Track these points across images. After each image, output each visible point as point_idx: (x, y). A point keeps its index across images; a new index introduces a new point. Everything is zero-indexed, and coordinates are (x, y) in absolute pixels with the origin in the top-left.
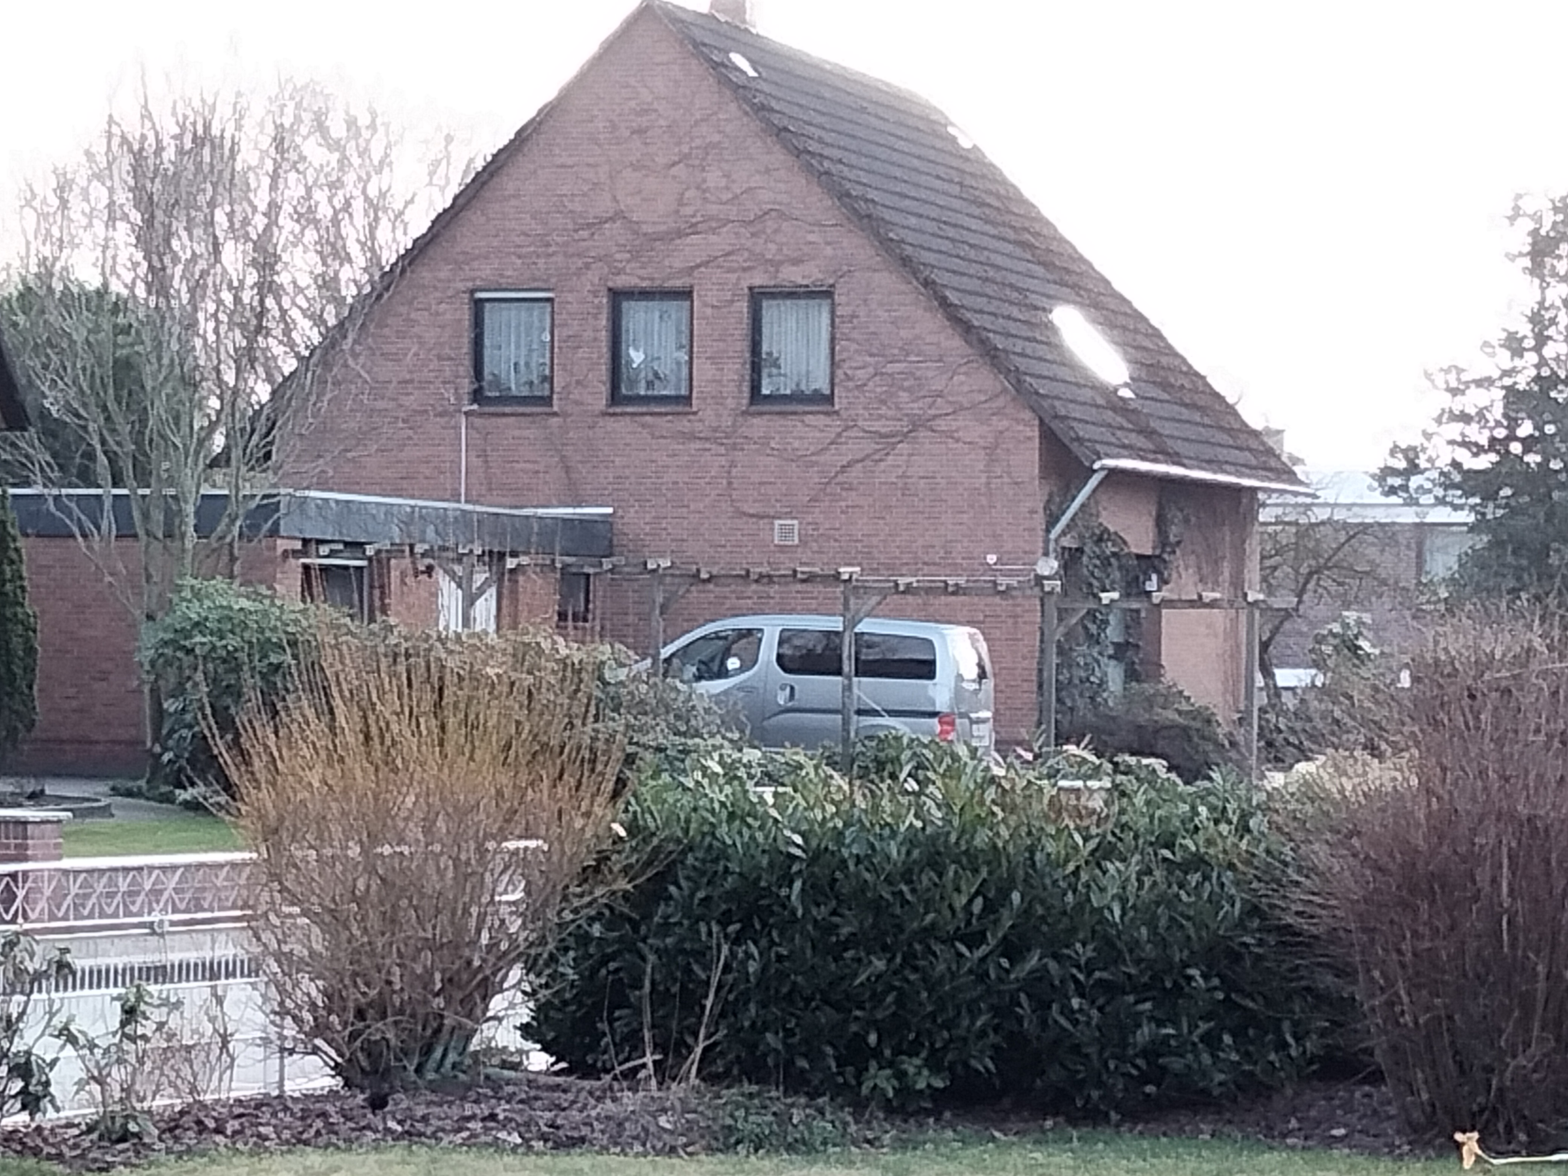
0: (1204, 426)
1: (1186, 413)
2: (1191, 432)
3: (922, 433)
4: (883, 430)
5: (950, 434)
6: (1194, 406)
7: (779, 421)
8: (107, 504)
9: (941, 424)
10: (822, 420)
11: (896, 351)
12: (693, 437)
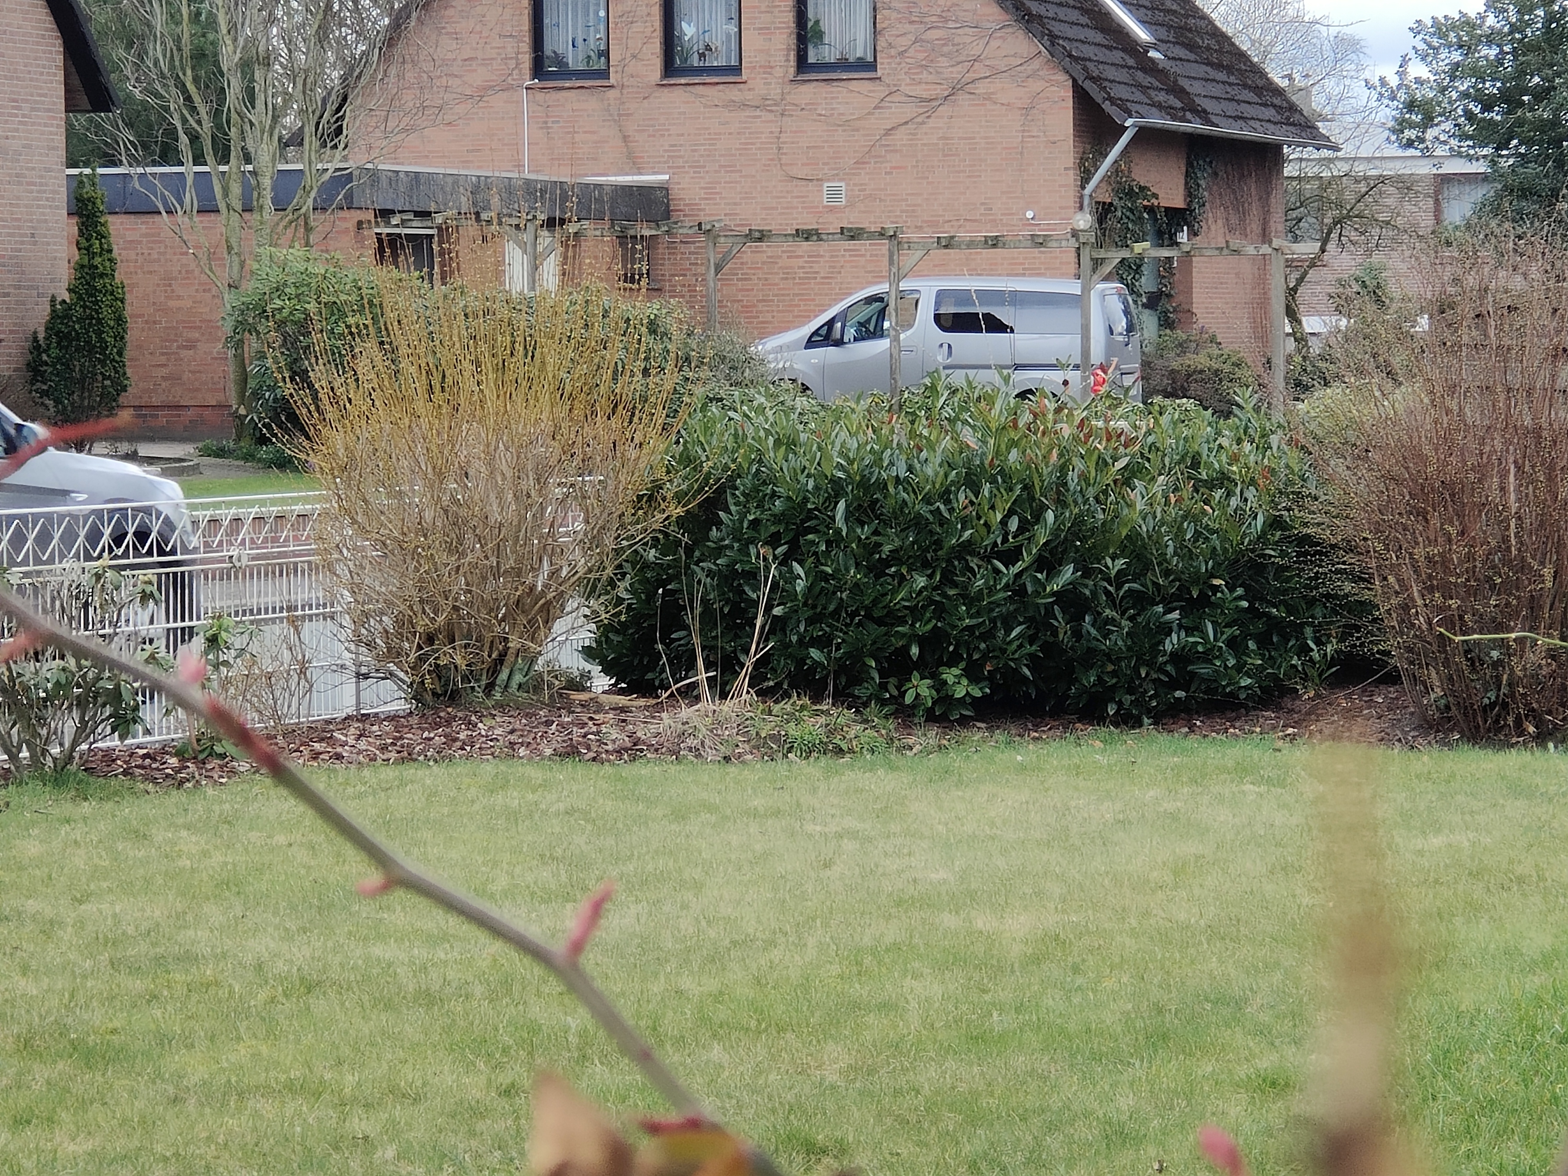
0: (1230, 84)
1: (1213, 73)
2: (1216, 90)
3: (962, 97)
4: (925, 95)
5: (988, 97)
6: (1219, 66)
7: (823, 88)
8: (190, 181)
9: (981, 88)
10: (865, 87)
11: (934, 19)
12: (745, 106)
